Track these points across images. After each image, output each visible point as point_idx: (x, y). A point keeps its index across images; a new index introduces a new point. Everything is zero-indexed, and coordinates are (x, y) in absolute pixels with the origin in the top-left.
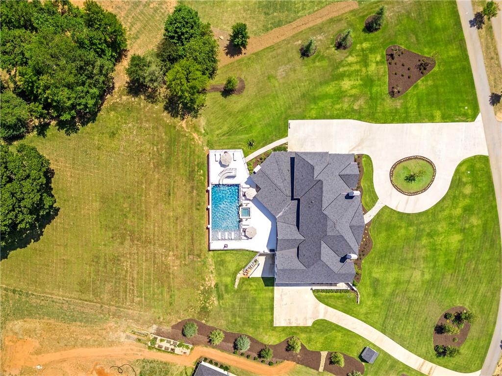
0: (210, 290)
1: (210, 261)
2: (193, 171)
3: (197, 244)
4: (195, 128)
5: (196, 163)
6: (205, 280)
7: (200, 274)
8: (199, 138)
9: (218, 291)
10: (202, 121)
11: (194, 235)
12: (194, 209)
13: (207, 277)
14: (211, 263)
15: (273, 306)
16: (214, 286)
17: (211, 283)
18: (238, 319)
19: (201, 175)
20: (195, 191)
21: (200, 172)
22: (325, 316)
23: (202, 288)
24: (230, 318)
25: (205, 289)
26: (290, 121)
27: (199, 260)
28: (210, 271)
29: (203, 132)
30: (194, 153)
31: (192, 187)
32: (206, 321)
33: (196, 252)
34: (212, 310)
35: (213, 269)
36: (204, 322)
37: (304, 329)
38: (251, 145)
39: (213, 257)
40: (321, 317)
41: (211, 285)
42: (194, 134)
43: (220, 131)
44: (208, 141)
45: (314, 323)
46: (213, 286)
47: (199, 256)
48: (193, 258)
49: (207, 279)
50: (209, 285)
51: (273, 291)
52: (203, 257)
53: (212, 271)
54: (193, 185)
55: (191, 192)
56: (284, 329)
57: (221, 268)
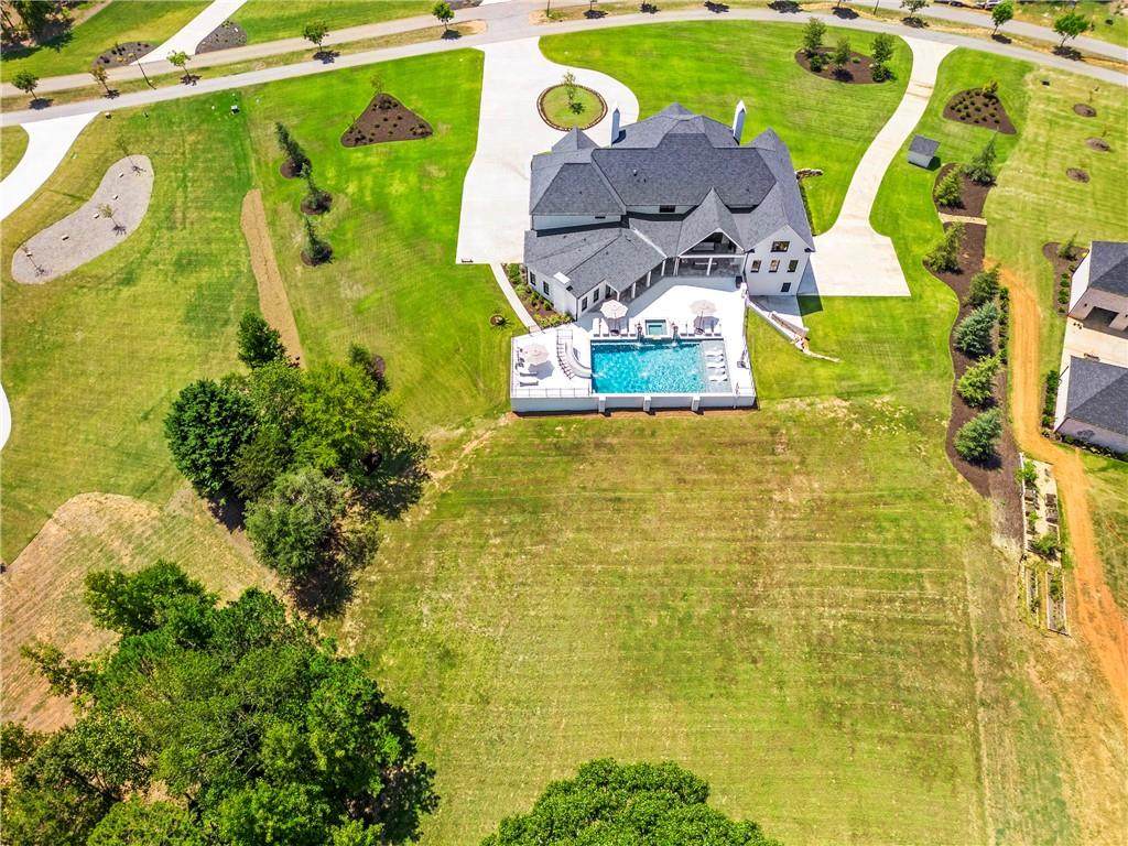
0: (859, 410)
1: (781, 407)
2: (557, 447)
3: (743, 435)
4: (452, 448)
5: (537, 441)
6: (834, 421)
7: (820, 428)
8: (477, 438)
9: (855, 394)
10: (436, 435)
11: (723, 440)
12: (652, 441)
13: (826, 415)
14: (788, 406)
15: (862, 297)
16: (846, 400)
17: (839, 406)
18: (916, 357)
19: (568, 430)
20: (608, 440)
21: (560, 432)
22: (863, 219)
23: (856, 426)
24: (920, 372)
25: (857, 420)
26: (458, 261)
27: (783, 431)
28: (808, 409)
29: (462, 430)
30: (513, 446)
31: (598, 446)
32: (942, 417)
33: (765, 436)
34: (908, 407)
35: (801, 401)
36: (945, 423)
37: (903, 254)
38: (502, 323)
39: (772, 399)
40: (867, 224)
41: (846, 408)
42: (466, 452)
43: (463, 394)
44: (486, 416)
45: (883, 233)
46: (847, 404)
47: (774, 432)
48: (781, 443)
49: (833, 415)
50: (845, 411)
51: (830, 299)
52: (775, 423)
53: (809, 405)
54: (592, 445)
55: (611, 449)
56: (909, 277)
57: (796, 384)
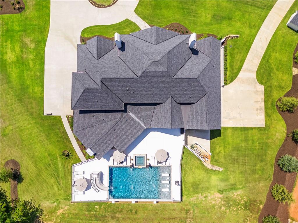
0: (226, 199)
1: (193, 199)
2: (95, 216)
3: (174, 214)
4: (53, 212)
5: (87, 213)
6: (214, 206)
7: (208, 210)
8: (62, 208)
9: (226, 190)
10: (46, 204)
11: (165, 216)
12: (135, 216)
13: (211, 202)
14: (195, 198)
15: (241, 128)
16: (221, 194)
17: (218, 197)
18: (258, 167)
19: (100, 208)
20: (117, 215)
21: (96, 208)
22: (253, 72)
23: (223, 208)
24: (257, 176)
25: (224, 205)
26: (45, 114)
27: (192, 211)
28: (204, 199)
29: (55, 204)
30: (77, 215)
31: (113, 218)
32: (261, 204)
33: (184, 215)
34: (248, 197)
35: (202, 195)
36: (261, 207)
37: (268, 93)
38: (68, 155)
39: (189, 196)
40: (254, 75)
41: (220, 198)
42: (58, 214)
43: (55, 186)
44: (65, 199)
45: (261, 83)
46: (221, 196)
47: (187, 212)
48: (190, 218)
49: (214, 202)
50: (220, 200)
51: (226, 129)
52: (189, 207)
53: (205, 197)
54: (110, 217)
55: (118, 219)
56: (267, 115)
57: (201, 186)
